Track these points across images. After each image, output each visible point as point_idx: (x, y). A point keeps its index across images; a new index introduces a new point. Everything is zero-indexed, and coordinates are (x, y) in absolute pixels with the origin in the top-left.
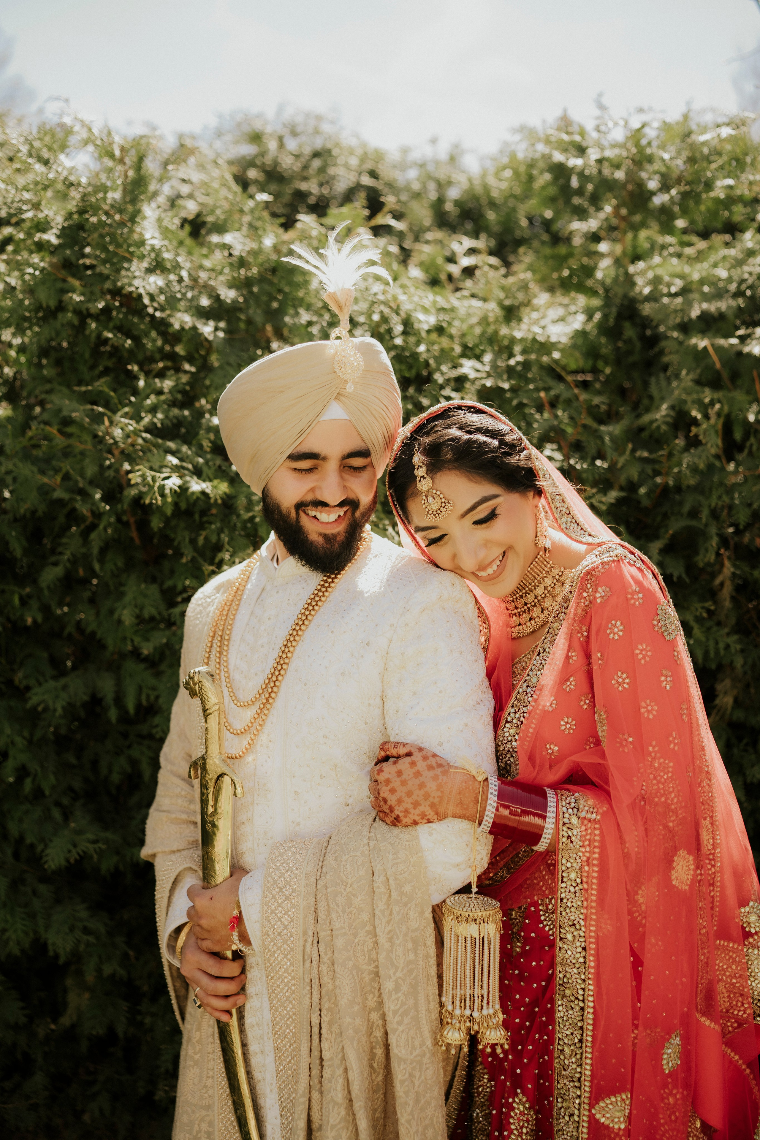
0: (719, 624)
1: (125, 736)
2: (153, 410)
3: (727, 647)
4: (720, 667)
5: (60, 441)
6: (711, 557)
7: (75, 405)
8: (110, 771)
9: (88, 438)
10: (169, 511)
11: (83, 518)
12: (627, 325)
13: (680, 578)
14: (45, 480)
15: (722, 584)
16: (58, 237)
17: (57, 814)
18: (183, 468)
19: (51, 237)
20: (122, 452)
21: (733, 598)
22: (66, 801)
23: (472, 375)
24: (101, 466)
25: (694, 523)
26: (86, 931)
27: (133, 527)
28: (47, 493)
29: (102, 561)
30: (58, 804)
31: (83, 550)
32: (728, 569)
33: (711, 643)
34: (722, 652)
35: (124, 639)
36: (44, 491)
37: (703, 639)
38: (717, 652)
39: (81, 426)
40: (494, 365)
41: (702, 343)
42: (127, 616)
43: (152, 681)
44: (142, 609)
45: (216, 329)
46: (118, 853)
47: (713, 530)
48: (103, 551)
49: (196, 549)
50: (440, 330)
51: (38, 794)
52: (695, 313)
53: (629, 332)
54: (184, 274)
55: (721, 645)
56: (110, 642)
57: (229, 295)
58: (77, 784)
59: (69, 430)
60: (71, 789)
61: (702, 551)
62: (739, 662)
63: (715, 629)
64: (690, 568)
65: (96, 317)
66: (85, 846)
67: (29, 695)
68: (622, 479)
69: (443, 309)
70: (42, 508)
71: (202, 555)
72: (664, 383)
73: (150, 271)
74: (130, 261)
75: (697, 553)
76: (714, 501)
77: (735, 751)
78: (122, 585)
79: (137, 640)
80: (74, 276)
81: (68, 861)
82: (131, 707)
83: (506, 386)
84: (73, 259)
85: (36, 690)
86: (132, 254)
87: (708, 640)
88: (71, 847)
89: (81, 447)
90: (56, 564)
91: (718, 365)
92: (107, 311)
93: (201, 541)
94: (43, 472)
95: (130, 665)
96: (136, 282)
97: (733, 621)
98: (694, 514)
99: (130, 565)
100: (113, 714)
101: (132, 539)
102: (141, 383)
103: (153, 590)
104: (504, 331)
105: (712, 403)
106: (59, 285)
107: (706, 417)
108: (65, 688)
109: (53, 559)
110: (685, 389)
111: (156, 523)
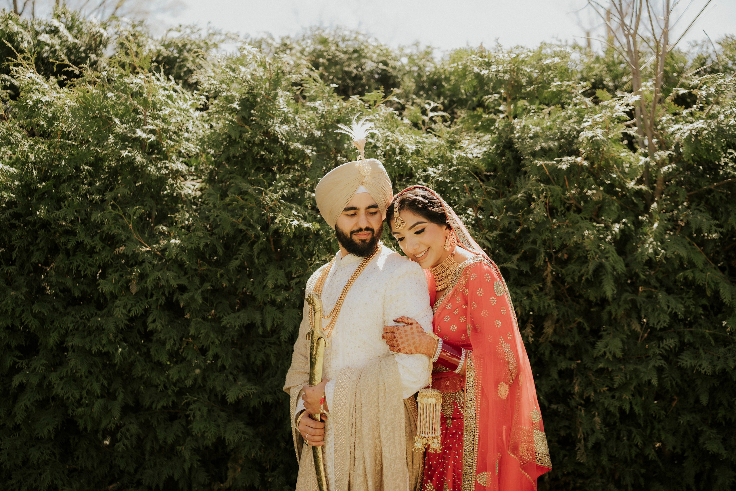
0: (546, 294)
1: (263, 343)
2: (282, 188)
3: (549, 306)
4: (547, 315)
5: (242, 202)
6: (542, 263)
7: (249, 185)
8: (256, 360)
9: (253, 201)
10: (292, 236)
11: (250, 238)
12: (507, 151)
13: (527, 272)
14: (234, 220)
15: (547, 275)
16: (239, 105)
17: (231, 377)
18: (299, 216)
19: (236, 105)
20: (270, 208)
21: (553, 282)
22: (235, 372)
23: (433, 175)
24: (260, 214)
25: (534, 247)
26: (243, 433)
27: (272, 243)
28: (235, 226)
29: (258, 258)
30: (231, 373)
31: (250, 253)
32: (550, 268)
33: (542, 303)
34: (546, 307)
35: (267, 295)
36: (233, 225)
37: (538, 301)
38: (544, 307)
39: (252, 196)
40: (444, 170)
41: (539, 163)
42: (270, 284)
43: (279, 315)
44: (277, 280)
45: (312, 151)
46: (259, 398)
47: (542, 250)
48: (259, 254)
49: (303, 254)
50: (417, 152)
51: (223, 367)
52: (537, 148)
53: (509, 154)
54: (298, 124)
55: (546, 304)
56: (259, 297)
57: (318, 134)
58: (240, 365)
59: (246, 197)
60: (237, 367)
61: (537, 259)
62: (555, 313)
63: (543, 297)
64: (532, 268)
65: (258, 145)
66: (246, 391)
67: (222, 320)
68: (501, 226)
69: (419, 142)
70: (232, 233)
71: (305, 256)
72: (523, 181)
73: (282, 123)
74: (273, 118)
75: (536, 261)
76: (544, 237)
77: (554, 355)
78: (265, 270)
79: (273, 296)
80: (246, 124)
81: (238, 398)
82: (269, 328)
83: (448, 181)
84: (247, 117)
85: (225, 318)
86: (274, 114)
87: (540, 301)
88: (240, 392)
89: (251, 205)
90: (237, 259)
91: (548, 173)
92: (262, 141)
93: (305, 250)
94: (233, 216)
95: (269, 308)
96: (277, 129)
97: (553, 294)
98: (534, 242)
99: (270, 261)
100: (260, 330)
101: (271, 249)
102: (278, 176)
103: (281, 272)
104: (448, 154)
105: (543, 191)
106: (240, 129)
107: (539, 197)
108: (239, 317)
109: (235, 257)
110: (531, 184)
111: (284, 242)
